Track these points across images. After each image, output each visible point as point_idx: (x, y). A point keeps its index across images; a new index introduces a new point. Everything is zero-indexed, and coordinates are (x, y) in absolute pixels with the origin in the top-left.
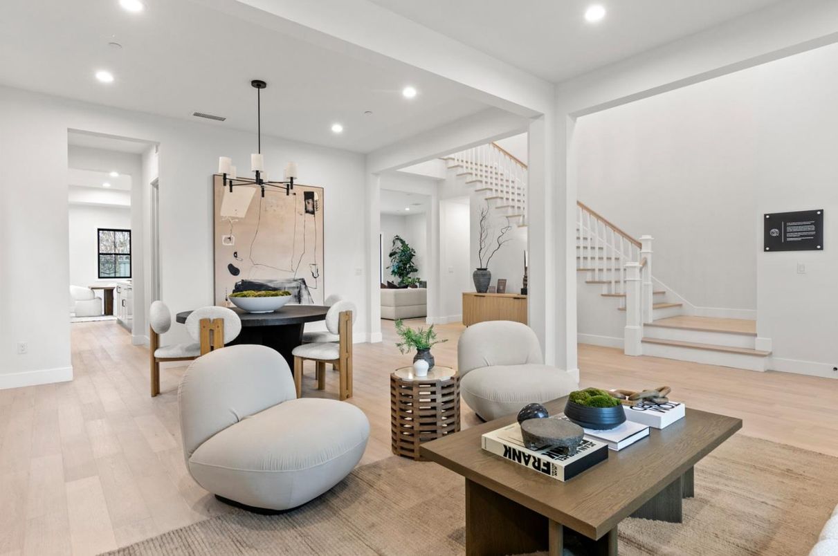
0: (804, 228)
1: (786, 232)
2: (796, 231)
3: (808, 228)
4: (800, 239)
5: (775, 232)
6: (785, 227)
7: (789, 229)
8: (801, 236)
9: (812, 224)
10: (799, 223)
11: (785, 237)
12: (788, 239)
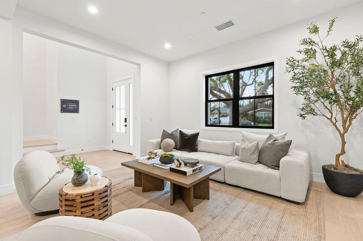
0: (74, 106)
1: (68, 106)
2: (71, 106)
3: (75, 105)
4: (72, 109)
5: (64, 106)
6: (68, 104)
7: (69, 105)
8: (73, 108)
9: (76, 104)
10: (73, 104)
11: (68, 108)
12: (69, 109)
